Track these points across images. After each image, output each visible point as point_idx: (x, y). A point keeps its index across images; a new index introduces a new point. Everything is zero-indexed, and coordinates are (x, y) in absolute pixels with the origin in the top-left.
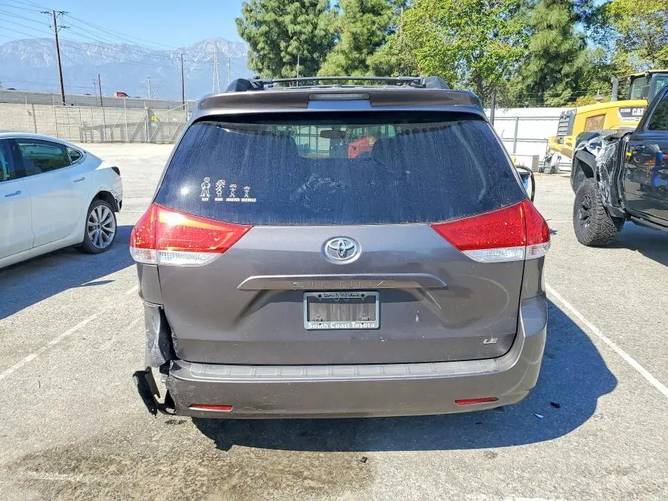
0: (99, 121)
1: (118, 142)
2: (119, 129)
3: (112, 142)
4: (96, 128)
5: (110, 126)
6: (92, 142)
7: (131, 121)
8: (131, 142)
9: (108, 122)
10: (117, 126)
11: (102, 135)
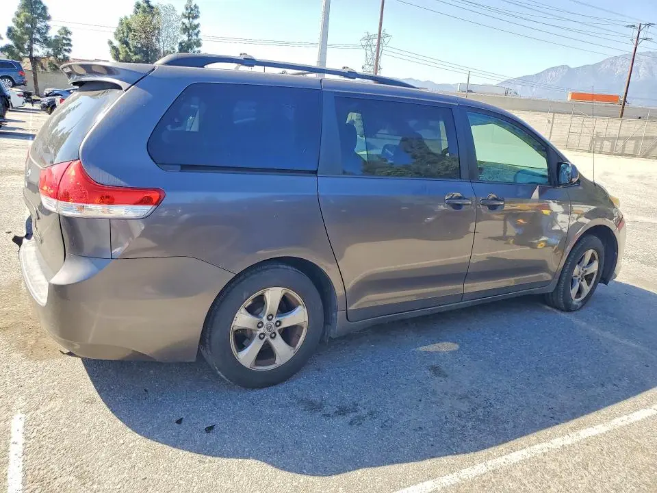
0: (614, 132)
1: (629, 155)
2: (633, 142)
3: (621, 155)
4: (608, 139)
5: (625, 139)
6: (600, 153)
7: (650, 135)
8: (645, 157)
9: (623, 134)
10: (632, 139)
11: (613, 146)
